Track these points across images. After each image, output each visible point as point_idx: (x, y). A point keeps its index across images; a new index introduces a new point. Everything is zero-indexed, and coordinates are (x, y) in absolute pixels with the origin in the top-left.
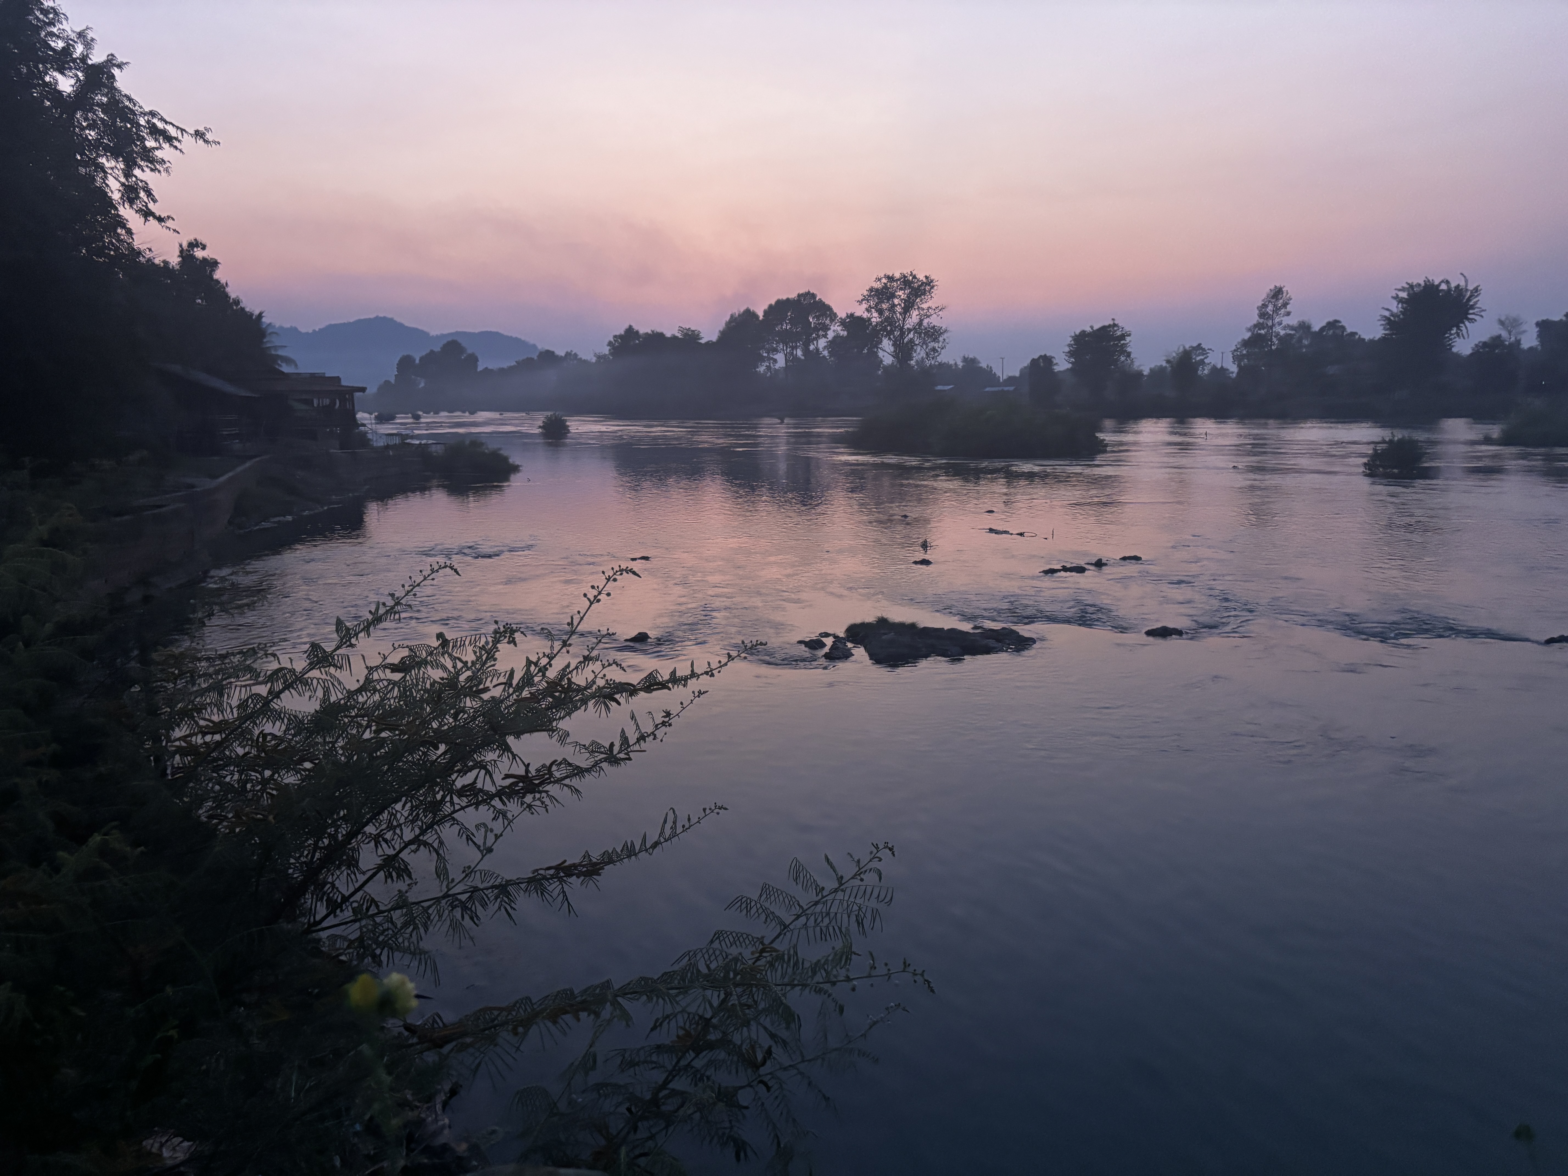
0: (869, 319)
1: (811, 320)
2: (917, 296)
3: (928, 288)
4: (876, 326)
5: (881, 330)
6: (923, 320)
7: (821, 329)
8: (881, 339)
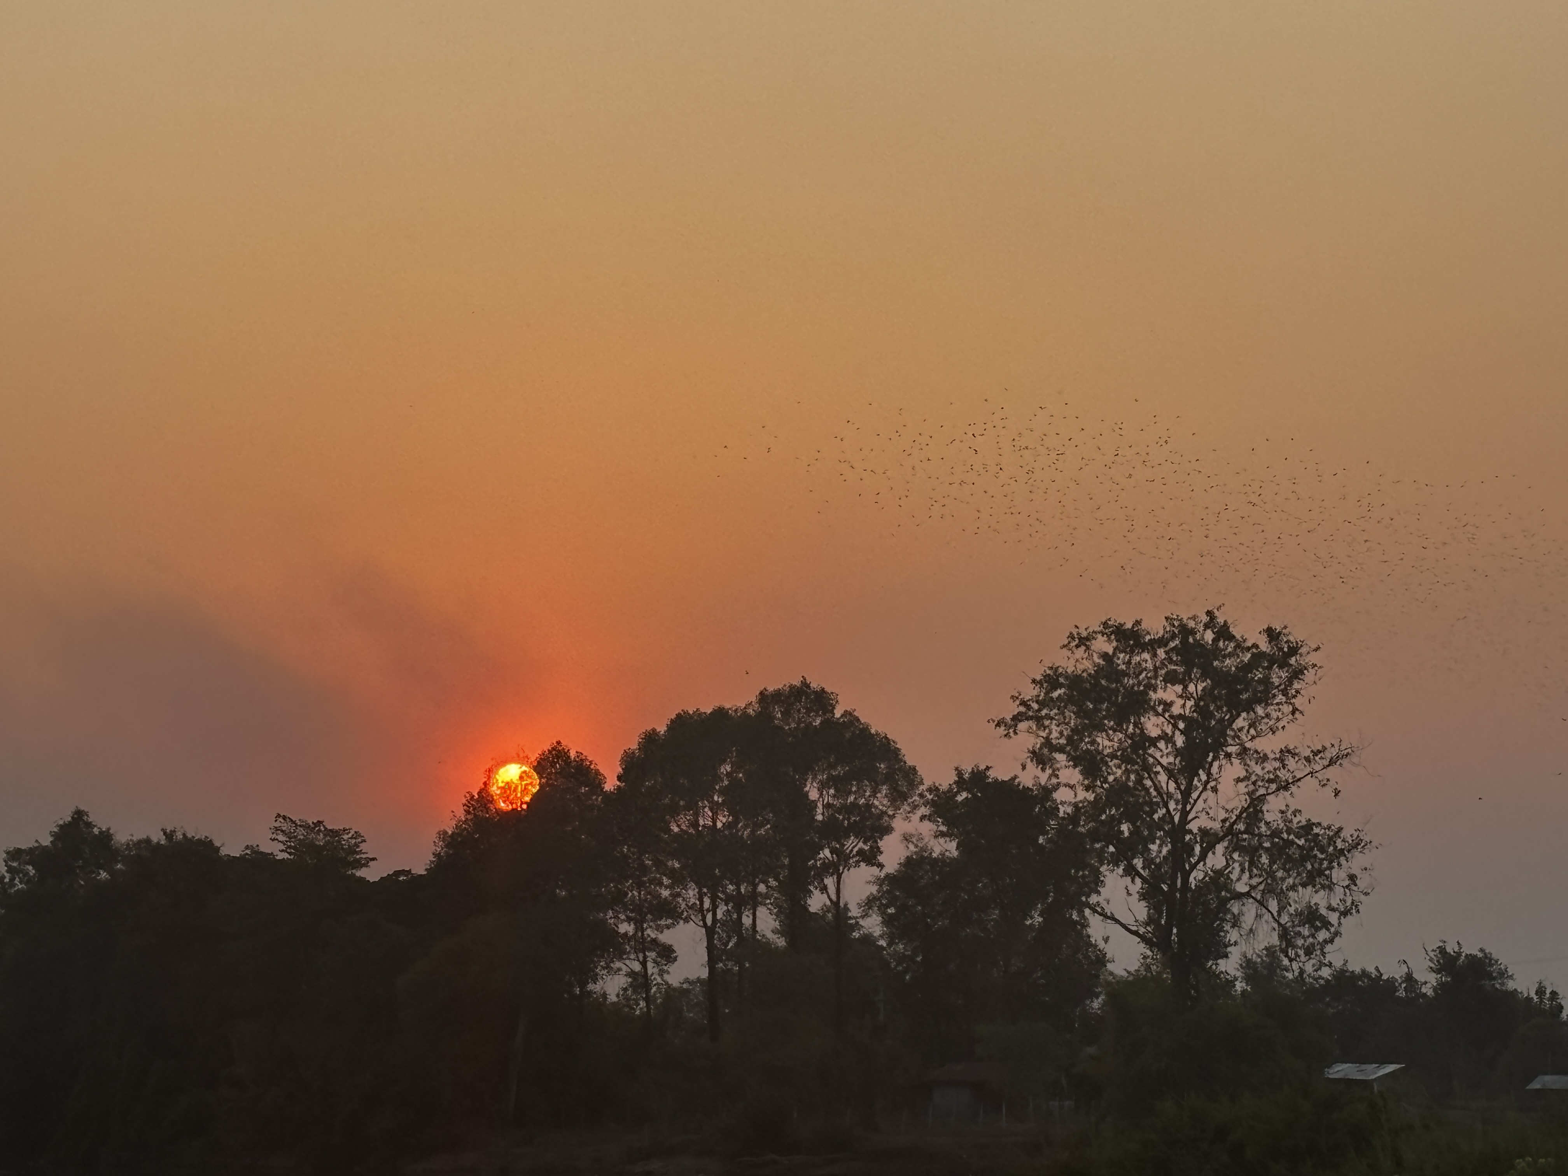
0: (1047, 792)
1: (814, 795)
2: (1237, 707)
3: (1278, 676)
4: (1073, 819)
5: (1094, 836)
6: (1262, 799)
7: (858, 831)
8: (1096, 873)
